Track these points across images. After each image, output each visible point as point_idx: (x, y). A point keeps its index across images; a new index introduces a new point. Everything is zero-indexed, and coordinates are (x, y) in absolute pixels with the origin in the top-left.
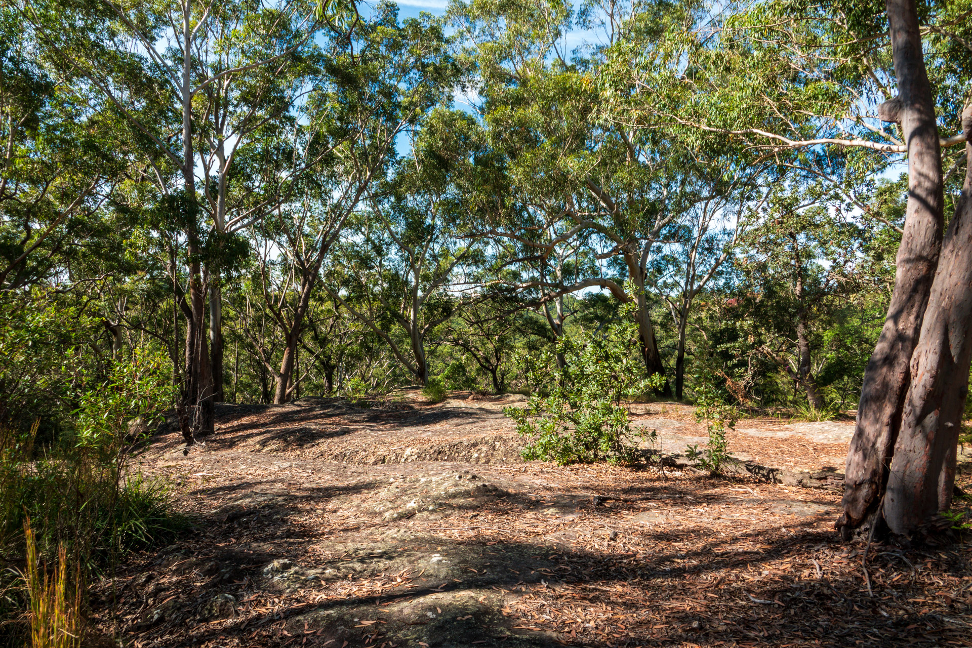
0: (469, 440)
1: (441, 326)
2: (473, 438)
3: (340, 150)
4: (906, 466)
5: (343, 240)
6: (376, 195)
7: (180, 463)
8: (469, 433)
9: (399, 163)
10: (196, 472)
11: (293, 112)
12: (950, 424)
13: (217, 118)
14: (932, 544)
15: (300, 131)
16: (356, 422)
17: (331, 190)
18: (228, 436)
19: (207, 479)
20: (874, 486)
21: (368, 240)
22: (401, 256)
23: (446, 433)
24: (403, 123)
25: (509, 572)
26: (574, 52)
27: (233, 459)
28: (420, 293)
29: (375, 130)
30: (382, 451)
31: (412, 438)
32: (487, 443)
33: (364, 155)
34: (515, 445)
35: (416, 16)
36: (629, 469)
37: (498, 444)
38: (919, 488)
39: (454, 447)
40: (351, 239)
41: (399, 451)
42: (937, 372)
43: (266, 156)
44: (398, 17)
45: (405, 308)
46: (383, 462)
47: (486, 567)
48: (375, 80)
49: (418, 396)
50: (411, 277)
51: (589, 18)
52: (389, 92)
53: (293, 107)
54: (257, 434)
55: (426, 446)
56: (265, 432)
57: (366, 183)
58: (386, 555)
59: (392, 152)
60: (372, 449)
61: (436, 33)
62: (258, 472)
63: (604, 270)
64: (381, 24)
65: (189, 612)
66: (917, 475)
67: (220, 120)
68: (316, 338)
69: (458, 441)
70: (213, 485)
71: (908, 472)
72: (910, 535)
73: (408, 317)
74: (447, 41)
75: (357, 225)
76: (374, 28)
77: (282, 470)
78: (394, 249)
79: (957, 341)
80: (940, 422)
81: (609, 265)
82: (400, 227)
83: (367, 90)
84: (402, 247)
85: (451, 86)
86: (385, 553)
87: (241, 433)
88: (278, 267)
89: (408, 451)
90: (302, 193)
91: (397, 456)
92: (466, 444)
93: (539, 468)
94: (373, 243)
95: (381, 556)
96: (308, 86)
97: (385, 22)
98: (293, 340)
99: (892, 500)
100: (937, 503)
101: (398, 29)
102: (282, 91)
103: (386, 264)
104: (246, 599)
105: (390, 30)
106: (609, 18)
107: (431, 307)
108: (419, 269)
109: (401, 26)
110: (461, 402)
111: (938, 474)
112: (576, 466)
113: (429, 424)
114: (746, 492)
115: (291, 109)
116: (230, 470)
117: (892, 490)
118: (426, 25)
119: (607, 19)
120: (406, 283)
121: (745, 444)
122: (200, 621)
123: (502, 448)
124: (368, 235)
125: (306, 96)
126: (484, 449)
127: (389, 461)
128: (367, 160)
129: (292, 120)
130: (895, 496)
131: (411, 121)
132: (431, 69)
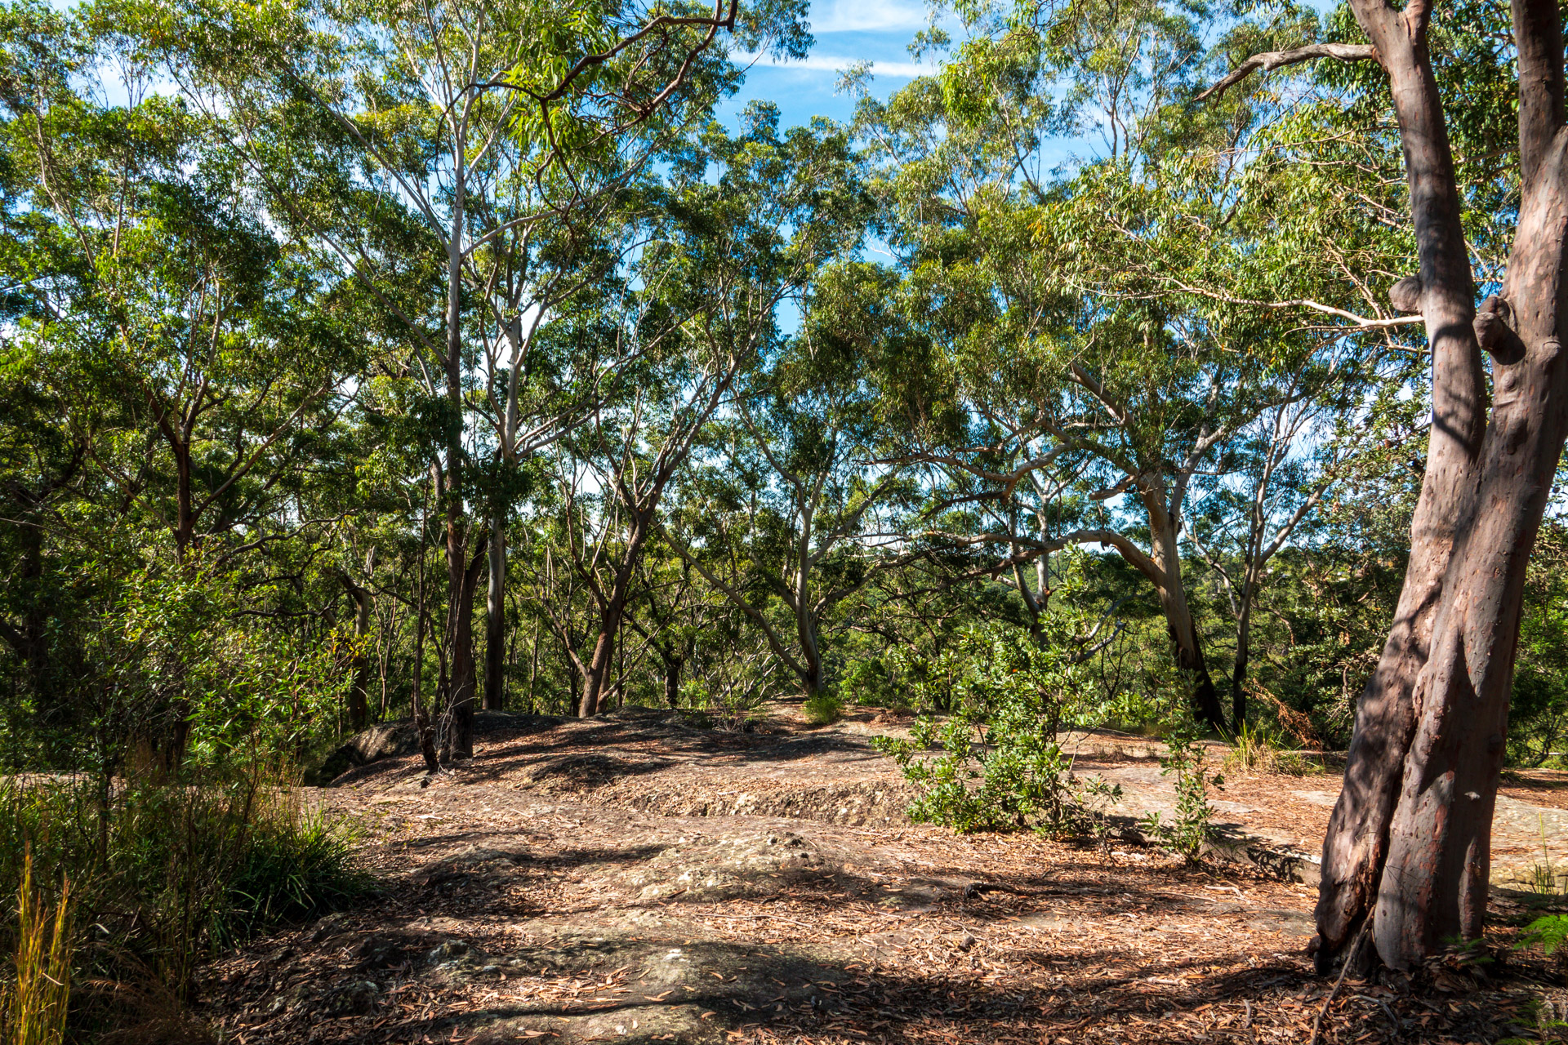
0: (836, 786)
1: (847, 600)
2: (843, 783)
3: (691, 326)
4: (1404, 859)
5: (695, 464)
6: (745, 395)
7: (405, 798)
8: (841, 774)
9: (781, 345)
10: (420, 813)
11: (621, 272)
12: (1474, 795)
13: (510, 285)
14: (1444, 989)
15: (631, 301)
16: (679, 749)
17: (679, 387)
18: (489, 763)
19: (431, 825)
20: (1358, 889)
21: (734, 464)
22: (786, 490)
23: (806, 773)
24: (785, 286)
25: (770, 981)
26: (1054, 172)
27: (476, 797)
28: (812, 545)
29: (744, 295)
30: (704, 797)
31: (754, 778)
32: (863, 792)
33: (727, 336)
34: (906, 798)
35: (807, 125)
36: (1066, 845)
37: (879, 794)
38: (1426, 896)
39: (812, 796)
40: (708, 462)
41: (728, 798)
42: (1445, 709)
43: (579, 337)
44: (779, 125)
45: (789, 572)
46: (704, 813)
47: (737, 972)
48: (743, 222)
49: (797, 714)
50: (800, 523)
51: (1076, 120)
52: (763, 240)
53: (623, 264)
54: (531, 762)
55: (770, 793)
56: (542, 760)
57: (730, 378)
58: (607, 947)
59: (769, 328)
60: (689, 793)
61: (837, 147)
62: (506, 818)
63: (1117, 515)
64: (751, 140)
65: (318, 1002)
66: (1421, 874)
67: (515, 286)
68: (653, 613)
69: (821, 786)
70: (437, 833)
71: (1407, 870)
72: (1410, 973)
73: (794, 586)
74: (857, 159)
75: (718, 441)
76: (739, 145)
77: (538, 816)
78: (773, 479)
79: (1478, 662)
80: (1457, 789)
81: (1128, 507)
82: (781, 446)
83: (730, 237)
84: (786, 477)
85: (860, 226)
86: (607, 943)
87: (508, 759)
88: (599, 505)
89: (742, 799)
90: (631, 394)
91: (725, 805)
92: (831, 792)
93: (921, 836)
94: (741, 467)
95: (600, 947)
96: (643, 234)
97: (760, 135)
98: (612, 618)
99: (1385, 913)
100: (1458, 922)
101: (777, 144)
102: (605, 243)
103: (762, 500)
104: (393, 990)
105: (764, 147)
106: (1108, 119)
107: (832, 570)
108: (811, 511)
109: (783, 139)
110: (862, 725)
111: (1459, 876)
112: (984, 835)
113: (788, 759)
114: (1227, 893)
115: (619, 267)
116: (468, 812)
117: (1384, 896)
118: (822, 136)
119: (1106, 120)
120: (791, 531)
121: (1291, 815)
122: (328, 1016)
123: (886, 802)
124: (736, 454)
125: (639, 249)
126: (858, 801)
127: (713, 813)
128: (731, 342)
129: (618, 284)
130: (1389, 906)
131: (798, 282)
132: (829, 201)
